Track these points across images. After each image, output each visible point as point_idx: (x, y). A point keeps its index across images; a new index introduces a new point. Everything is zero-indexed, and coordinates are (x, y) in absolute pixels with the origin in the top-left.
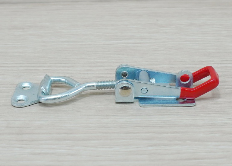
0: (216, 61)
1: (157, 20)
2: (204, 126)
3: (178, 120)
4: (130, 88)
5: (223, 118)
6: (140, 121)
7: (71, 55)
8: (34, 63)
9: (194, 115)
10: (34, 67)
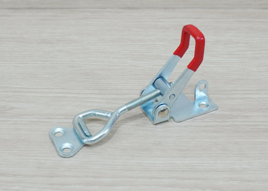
0: (239, 90)
2: (224, 171)
3: (199, 163)
5: (242, 162)
6: (164, 164)
9: (215, 157)
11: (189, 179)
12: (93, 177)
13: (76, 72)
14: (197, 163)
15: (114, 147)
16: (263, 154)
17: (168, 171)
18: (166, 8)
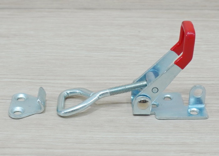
1: (139, 32)
4: (147, 102)
5: (194, 137)
7: (53, 67)
8: (18, 75)
10: (17, 78)
11: (140, 151)
12: (45, 149)
13: (31, 61)
14: (148, 138)
15: (67, 123)
16: (214, 130)
17: (119, 144)
18: (122, 9)
